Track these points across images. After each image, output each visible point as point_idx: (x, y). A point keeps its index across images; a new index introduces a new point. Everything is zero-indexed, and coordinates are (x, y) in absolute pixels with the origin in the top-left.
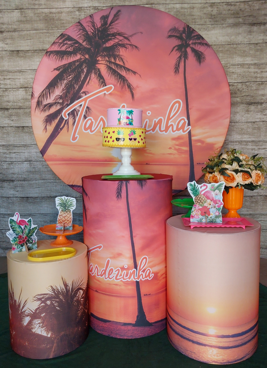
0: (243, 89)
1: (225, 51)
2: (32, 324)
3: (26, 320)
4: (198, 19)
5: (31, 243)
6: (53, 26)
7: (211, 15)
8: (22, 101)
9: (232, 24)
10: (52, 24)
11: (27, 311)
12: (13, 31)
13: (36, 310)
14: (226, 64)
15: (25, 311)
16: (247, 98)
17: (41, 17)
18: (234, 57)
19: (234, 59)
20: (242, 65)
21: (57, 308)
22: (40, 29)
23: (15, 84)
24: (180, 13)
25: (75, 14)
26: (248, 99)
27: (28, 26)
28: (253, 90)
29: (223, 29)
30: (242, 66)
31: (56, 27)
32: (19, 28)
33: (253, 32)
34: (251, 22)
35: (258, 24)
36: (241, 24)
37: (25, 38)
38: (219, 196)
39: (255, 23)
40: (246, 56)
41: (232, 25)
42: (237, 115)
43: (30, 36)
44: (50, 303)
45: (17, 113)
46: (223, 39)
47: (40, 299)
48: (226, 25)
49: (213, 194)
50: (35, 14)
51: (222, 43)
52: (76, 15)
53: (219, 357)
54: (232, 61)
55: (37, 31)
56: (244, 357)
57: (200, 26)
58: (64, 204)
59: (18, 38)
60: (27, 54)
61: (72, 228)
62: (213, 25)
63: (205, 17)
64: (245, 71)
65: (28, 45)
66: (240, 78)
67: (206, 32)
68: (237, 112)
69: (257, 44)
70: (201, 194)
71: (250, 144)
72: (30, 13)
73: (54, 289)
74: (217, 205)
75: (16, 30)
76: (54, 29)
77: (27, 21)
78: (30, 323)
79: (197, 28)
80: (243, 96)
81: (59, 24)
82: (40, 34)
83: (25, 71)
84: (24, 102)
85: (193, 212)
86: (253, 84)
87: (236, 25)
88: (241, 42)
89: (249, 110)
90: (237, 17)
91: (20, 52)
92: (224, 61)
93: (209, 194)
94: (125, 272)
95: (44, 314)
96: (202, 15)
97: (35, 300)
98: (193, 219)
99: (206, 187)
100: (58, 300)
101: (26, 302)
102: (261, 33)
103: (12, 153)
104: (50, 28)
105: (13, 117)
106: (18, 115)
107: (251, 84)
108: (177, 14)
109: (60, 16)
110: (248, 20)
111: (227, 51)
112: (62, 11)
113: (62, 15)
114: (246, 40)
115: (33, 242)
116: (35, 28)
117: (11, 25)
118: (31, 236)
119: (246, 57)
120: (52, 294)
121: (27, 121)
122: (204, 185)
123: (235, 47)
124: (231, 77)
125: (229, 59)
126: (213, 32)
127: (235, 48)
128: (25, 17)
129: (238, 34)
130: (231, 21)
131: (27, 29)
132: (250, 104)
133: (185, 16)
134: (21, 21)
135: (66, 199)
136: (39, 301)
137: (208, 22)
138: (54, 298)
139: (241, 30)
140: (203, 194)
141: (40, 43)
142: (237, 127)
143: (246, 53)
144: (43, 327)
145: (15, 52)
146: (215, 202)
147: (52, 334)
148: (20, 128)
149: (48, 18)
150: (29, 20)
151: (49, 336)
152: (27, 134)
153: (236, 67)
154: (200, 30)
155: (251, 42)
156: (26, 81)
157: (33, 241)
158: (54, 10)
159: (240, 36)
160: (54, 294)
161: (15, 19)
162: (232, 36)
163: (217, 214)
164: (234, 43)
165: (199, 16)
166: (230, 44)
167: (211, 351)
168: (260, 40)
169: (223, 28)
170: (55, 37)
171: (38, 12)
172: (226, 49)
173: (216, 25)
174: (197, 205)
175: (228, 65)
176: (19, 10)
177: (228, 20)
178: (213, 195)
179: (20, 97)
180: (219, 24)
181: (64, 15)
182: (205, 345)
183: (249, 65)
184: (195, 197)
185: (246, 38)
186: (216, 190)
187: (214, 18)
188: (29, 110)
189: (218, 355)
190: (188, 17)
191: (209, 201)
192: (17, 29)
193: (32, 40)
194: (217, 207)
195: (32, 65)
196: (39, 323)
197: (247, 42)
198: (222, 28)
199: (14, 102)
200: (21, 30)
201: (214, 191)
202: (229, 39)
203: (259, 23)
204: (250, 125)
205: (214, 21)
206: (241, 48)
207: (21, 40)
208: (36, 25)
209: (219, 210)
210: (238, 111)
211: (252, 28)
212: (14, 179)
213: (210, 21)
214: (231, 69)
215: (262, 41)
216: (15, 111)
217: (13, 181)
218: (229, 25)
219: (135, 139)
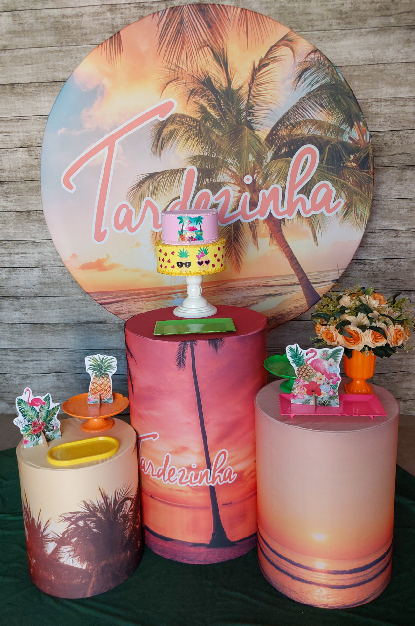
0: (394, 143)
1: (364, 76)
2: (59, 553)
3: (50, 547)
4: (317, 20)
5: (52, 430)
6: (68, 40)
7: (341, 12)
8: (24, 168)
9: (377, 27)
10: (67, 36)
11: (50, 535)
14: (365, 99)
15: (48, 535)
16: (400, 158)
17: (48, 24)
18: (380, 86)
19: (379, 90)
20: (393, 101)
21: (93, 530)
22: (46, 46)
23: (11, 141)
24: (285, 10)
25: (106, 17)
26: (403, 159)
27: (27, 41)
28: (411, 144)
29: (362, 37)
30: (393, 103)
31: (74, 40)
32: (12, 45)
33: (414, 41)
34: (411, 23)
36: (392, 28)
37: (24, 62)
38: (334, 367)
40: (401, 84)
41: (377, 29)
42: (383, 187)
43: (30, 57)
44: (83, 524)
45: (18, 189)
46: (362, 55)
47: (69, 519)
48: (367, 30)
49: (325, 364)
50: (38, 19)
51: (359, 61)
52: (107, 19)
53: (330, 600)
54: (376, 95)
55: (43, 49)
56: (367, 598)
57: (321, 34)
58: (99, 366)
59: (11, 61)
60: (28, 90)
61: (112, 400)
62: (345, 30)
63: (330, 17)
64: (398, 111)
65: (28, 74)
66: (389, 123)
67: (331, 43)
68: (383, 182)
70: (306, 363)
71: (403, 235)
72: (28, 18)
73: (88, 505)
74: (331, 380)
76: (70, 44)
77: (24, 31)
78: (56, 550)
79: (316, 36)
80: (393, 155)
81: (79, 35)
82: (47, 55)
83: (26, 118)
84: (28, 171)
85: (295, 389)
86: (410, 133)
87: (384, 29)
88: (392, 60)
89: (404, 178)
90: (386, 16)
91: (15, 86)
92: (363, 94)
93: (319, 364)
94: (192, 474)
96: (325, 13)
98: (295, 399)
99: (314, 353)
100: (95, 519)
101: (49, 523)
103: (14, 254)
104: (64, 43)
105: (12, 195)
106: (19, 192)
107: (407, 133)
108: (281, 12)
109: (79, 21)
110: (405, 19)
111: (368, 76)
112: (83, 12)
113: (84, 19)
114: (401, 56)
115: (55, 428)
116: (39, 43)
118: (51, 420)
119: (400, 87)
120: (85, 512)
121: (34, 202)
122: (312, 351)
123: (382, 69)
124: (374, 123)
125: (370, 91)
126: (344, 43)
127: (382, 71)
128: (20, 24)
129: (387, 45)
130: (375, 22)
131: (25, 46)
132: (406, 169)
133: (295, 16)
134: (14, 32)
135: (101, 359)
137: (335, 25)
138: (89, 516)
139: (392, 38)
140: (310, 364)
141: (48, 70)
142: (381, 207)
143: (401, 78)
144: (75, 556)
145: (7, 86)
146: (329, 376)
147: (88, 565)
148: (24, 213)
149: (60, 26)
150: (27, 31)
151: (84, 568)
152: (36, 223)
153: (383, 103)
154: (322, 40)
155: (410, 60)
156: (29, 135)
157: (53, 427)
158: (68, 12)
159: (390, 50)
160: (88, 511)
162: (376, 50)
163: (332, 393)
164: (380, 62)
165: (318, 14)
166: (373, 64)
167: (319, 591)
169: (361, 35)
170: (72, 58)
171: (42, 15)
172: (366, 72)
173: (349, 31)
174: (301, 380)
175: (369, 101)
176: (9, 13)
177: (370, 21)
178: (325, 366)
179: (21, 163)
180: (355, 29)
181: (86, 18)
182: (310, 583)
183: (406, 100)
184: (297, 367)
185: (402, 53)
186: (329, 358)
187: (346, 17)
188: (36, 184)
189: (329, 597)
190: (300, 17)
191: (319, 374)
193: (35, 65)
194: (332, 384)
195: (36, 108)
197: (403, 59)
199: (11, 171)
201: (327, 359)
202: (371, 55)
204: (404, 203)
205: (346, 24)
206: (392, 70)
207: (16, 65)
208: (39, 38)
209: (334, 388)
210: (384, 180)
211: (412, 34)
212: (19, 295)
213: (339, 23)
214: (373, 109)
216: (13, 185)
217: (17, 298)
218: (372, 29)
219: (207, 262)
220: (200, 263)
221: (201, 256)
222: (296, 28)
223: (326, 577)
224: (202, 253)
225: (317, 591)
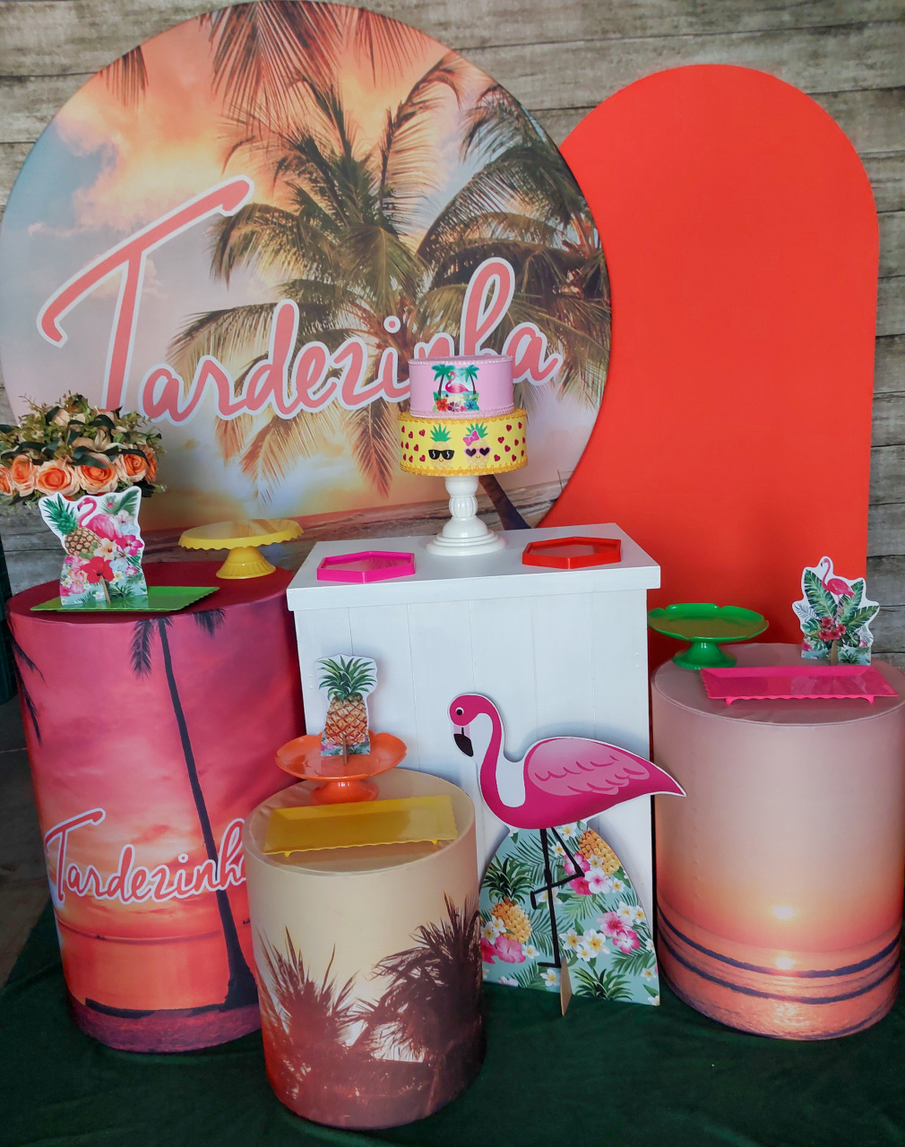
4: (652, 17)
9: (759, 31)
12: (58, 76)
13: (384, 999)
29: (732, 47)
33: (825, 56)
34: (819, 22)
35: (842, 30)
36: (787, 32)
39: (830, 27)
41: (759, 34)
48: (742, 35)
57: (659, 42)
62: (701, 35)
63: (674, 11)
69: (835, 95)
73: (429, 934)
75: (67, 73)
87: (771, 34)
90: (773, 9)
95: (406, 1006)
96: (664, 5)
97: (378, 975)
101: (352, 984)
102: (849, 59)
110: (809, 15)
114: (803, 83)
117: (50, 54)
130: (755, 21)
133: (611, 10)
136: (390, 973)
137: (684, 27)
139: (785, 49)
144: (404, 1041)
147: (427, 1054)
151: (421, 1060)
154: (660, 53)
155: (819, 90)
159: (784, 72)
160: (429, 947)
161: (61, 34)
165: (653, 6)
168: (846, 81)
169: (732, 44)
173: (709, 38)
177: (745, 19)
180: (720, 34)
185: (803, 78)
187: (704, 12)
190: (621, 13)
192: (70, 67)
196: (393, 1033)
197: (806, 88)
198: (729, 46)
200: (84, 71)
203: (843, 27)
205: (705, 24)
211: (822, 42)
213: (691, 23)
215: (853, 84)
218: (750, 34)
219: (485, 452)
220: (471, 453)
221: (472, 440)
222: (614, 32)
223: (794, 984)
224: (475, 434)
225: (779, 1010)
